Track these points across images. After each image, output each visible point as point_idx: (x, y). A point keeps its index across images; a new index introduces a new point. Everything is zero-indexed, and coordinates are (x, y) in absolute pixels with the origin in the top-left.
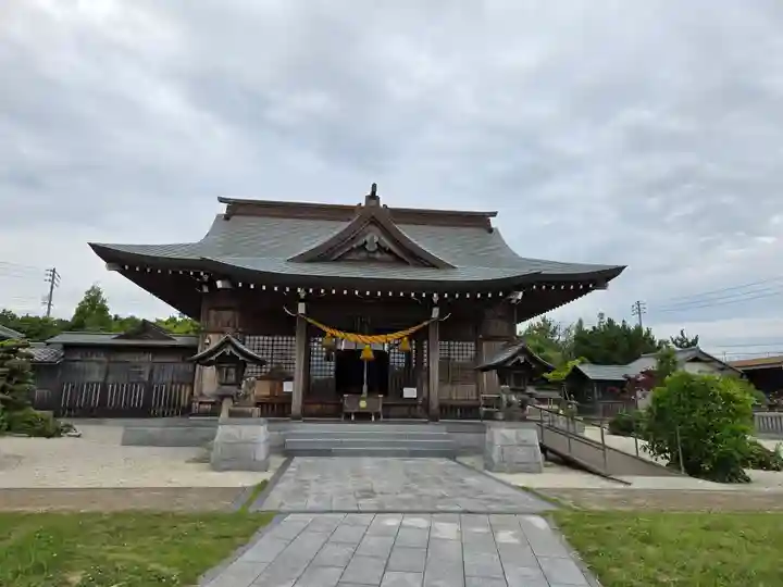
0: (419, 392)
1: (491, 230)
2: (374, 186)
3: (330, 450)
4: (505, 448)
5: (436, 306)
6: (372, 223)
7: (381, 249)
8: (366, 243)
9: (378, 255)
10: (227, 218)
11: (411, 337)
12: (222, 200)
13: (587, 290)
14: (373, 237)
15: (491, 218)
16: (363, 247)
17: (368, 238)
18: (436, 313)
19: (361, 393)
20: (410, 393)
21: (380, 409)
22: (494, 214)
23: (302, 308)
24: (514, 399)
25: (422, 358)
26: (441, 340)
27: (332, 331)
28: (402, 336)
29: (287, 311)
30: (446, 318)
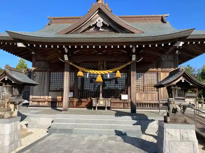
5: (134, 54)
7: (104, 25)
8: (97, 23)
10: (49, 24)
14: (100, 20)
16: (95, 25)
17: (97, 20)
18: (134, 58)
20: (124, 97)
21: (109, 105)
27: (82, 68)
28: (117, 70)
29: (60, 59)
30: (140, 60)
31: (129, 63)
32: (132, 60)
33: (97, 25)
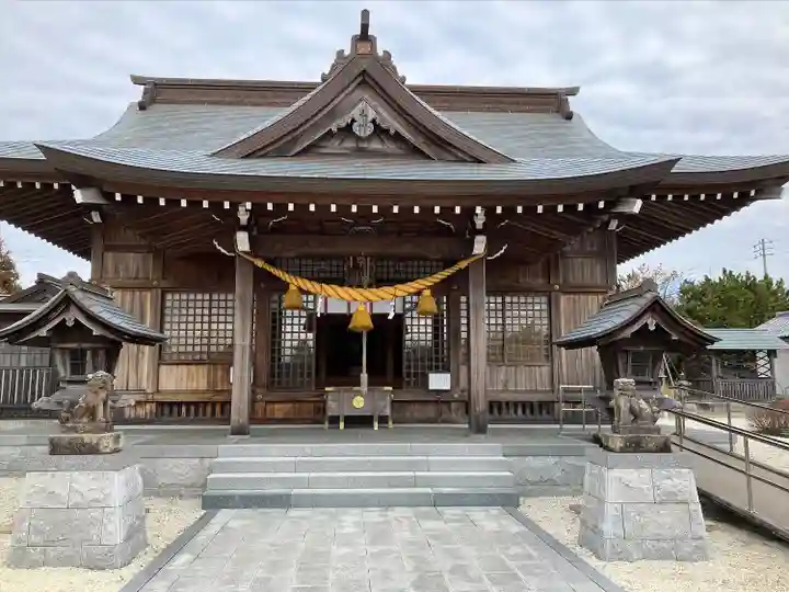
0: (455, 381)
1: (569, 117)
2: (365, 14)
3: (289, 496)
4: (627, 508)
5: (480, 232)
6: (363, 83)
7: (380, 131)
8: (353, 121)
9: (376, 145)
10: (142, 106)
11: (437, 290)
12: (137, 80)
13: (745, 200)
14: (365, 111)
15: (570, 98)
16: (347, 130)
17: (355, 113)
18: (480, 245)
19: (359, 384)
20: (439, 381)
21: (388, 412)
22: (573, 92)
23: (243, 241)
24: (643, 405)
25: (459, 324)
26: (489, 293)
27: (299, 280)
28: (422, 287)
29: (219, 248)
30: (498, 254)
31: (463, 264)
32: (475, 251)
33: (355, 128)
